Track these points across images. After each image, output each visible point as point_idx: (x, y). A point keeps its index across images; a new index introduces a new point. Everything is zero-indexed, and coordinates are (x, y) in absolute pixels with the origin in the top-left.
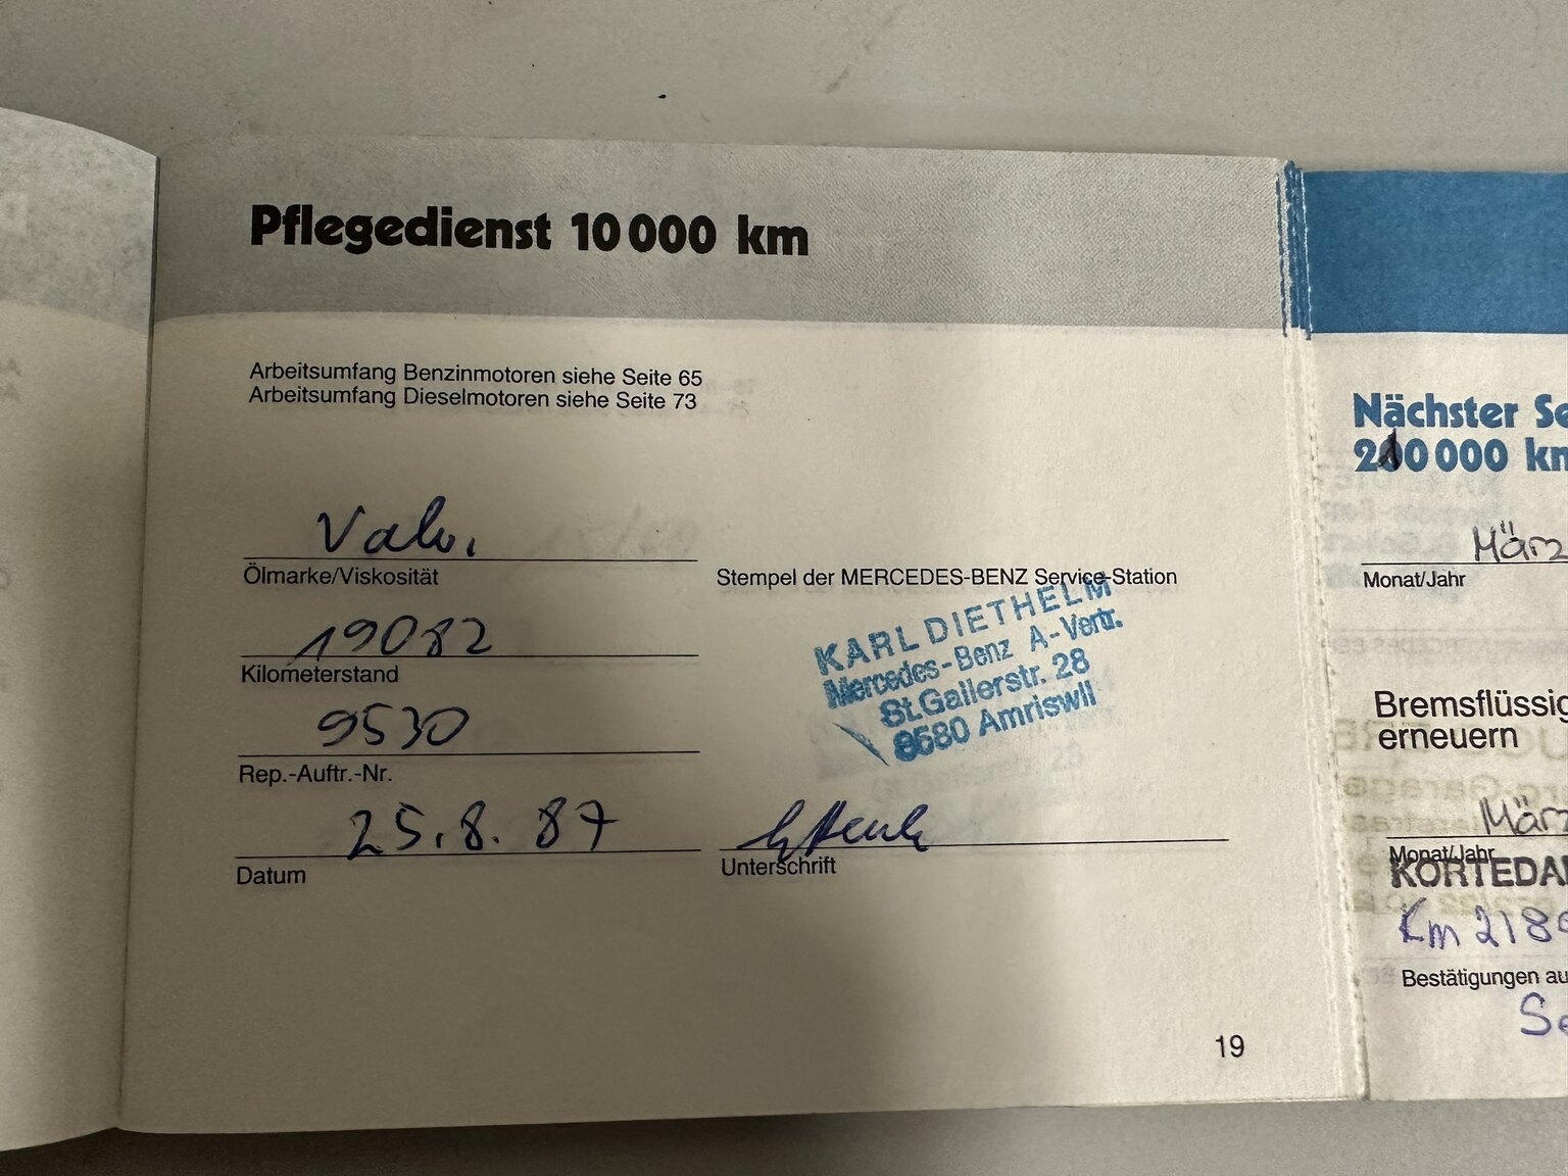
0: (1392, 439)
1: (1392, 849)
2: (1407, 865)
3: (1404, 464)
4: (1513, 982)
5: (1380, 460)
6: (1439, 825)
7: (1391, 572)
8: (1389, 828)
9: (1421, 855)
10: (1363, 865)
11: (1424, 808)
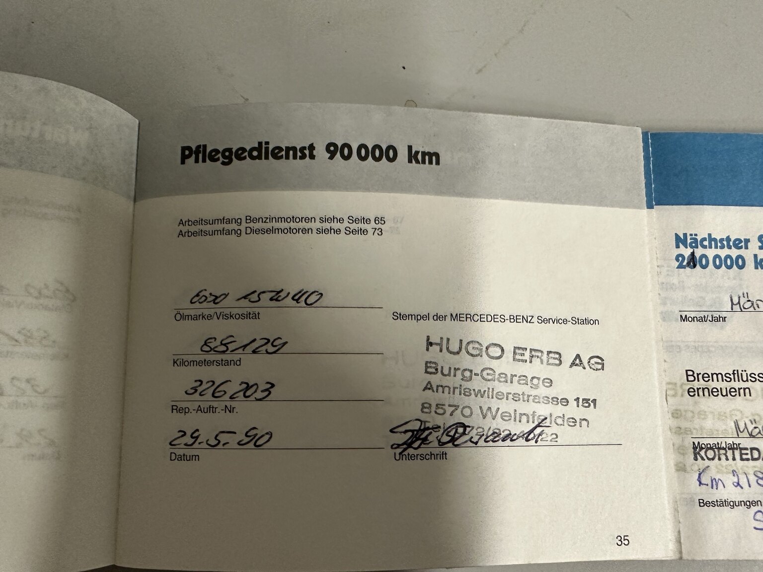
0: (693, 254)
1: (694, 443)
2: (700, 450)
3: (698, 266)
4: (750, 506)
5: (687, 263)
6: (715, 432)
7: (693, 315)
8: (692, 434)
9: (707, 445)
10: (680, 450)
11: (709, 424)
